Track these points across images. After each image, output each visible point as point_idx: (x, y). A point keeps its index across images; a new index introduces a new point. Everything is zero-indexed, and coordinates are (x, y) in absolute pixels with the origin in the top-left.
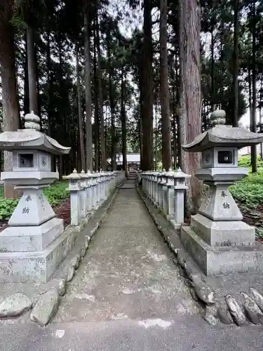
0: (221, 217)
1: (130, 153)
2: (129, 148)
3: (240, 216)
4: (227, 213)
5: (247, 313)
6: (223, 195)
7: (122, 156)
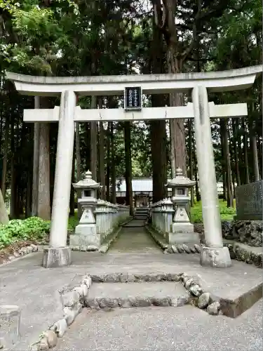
0: (179, 220)
1: (137, 177)
2: (136, 169)
3: (188, 219)
4: (182, 219)
5: (178, 249)
6: (181, 210)
7: (124, 183)
